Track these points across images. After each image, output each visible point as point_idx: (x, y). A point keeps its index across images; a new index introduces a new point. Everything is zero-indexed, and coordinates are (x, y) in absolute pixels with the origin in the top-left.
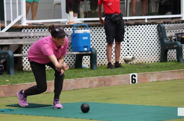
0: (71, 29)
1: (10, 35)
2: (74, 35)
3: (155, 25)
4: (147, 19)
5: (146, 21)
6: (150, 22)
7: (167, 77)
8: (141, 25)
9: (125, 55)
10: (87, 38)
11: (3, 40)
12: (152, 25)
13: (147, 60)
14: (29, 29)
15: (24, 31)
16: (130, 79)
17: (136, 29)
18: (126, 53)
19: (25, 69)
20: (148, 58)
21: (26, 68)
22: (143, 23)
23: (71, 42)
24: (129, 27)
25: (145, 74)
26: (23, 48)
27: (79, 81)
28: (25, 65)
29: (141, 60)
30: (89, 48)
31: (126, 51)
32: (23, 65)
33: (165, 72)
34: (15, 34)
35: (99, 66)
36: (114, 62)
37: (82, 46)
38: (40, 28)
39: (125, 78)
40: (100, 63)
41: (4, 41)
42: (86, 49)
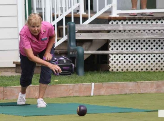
1: (90, 27)
11: (80, 33)
14: (120, 20)
15: (112, 23)
19: (112, 70)
21: (114, 69)
26: (110, 44)
28: (112, 65)
32: (110, 65)
34: (98, 27)
38: (135, 20)
41: (82, 35)
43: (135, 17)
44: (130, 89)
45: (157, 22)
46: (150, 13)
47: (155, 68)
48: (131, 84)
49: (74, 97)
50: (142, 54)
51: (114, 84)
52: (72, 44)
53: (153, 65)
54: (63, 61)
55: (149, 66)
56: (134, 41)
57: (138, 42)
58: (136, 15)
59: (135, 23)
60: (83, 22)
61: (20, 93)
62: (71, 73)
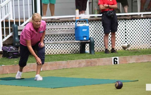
0: (74, 24)
2: (76, 27)
3: (149, 19)
4: (142, 14)
5: (142, 16)
6: (145, 17)
7: (145, 60)
8: (137, 19)
9: (123, 43)
10: (86, 30)
12: (146, 19)
13: (142, 47)
16: (112, 62)
17: (133, 23)
18: (124, 42)
20: (144, 45)
22: (138, 18)
23: (74, 33)
24: (126, 21)
25: (126, 57)
27: (69, 62)
29: (137, 47)
30: (87, 37)
31: (124, 40)
33: (143, 56)
35: (101, 51)
36: (111, 49)
37: (82, 36)
38: (51, 23)
39: (109, 61)
40: (102, 49)
42: (85, 39)
43: (52, 21)
44: (63, 65)
45: (64, 24)
46: (58, 18)
47: (64, 52)
48: (64, 62)
49: (32, 72)
50: (53, 44)
51: (54, 63)
52: (16, 38)
53: (63, 50)
54: (13, 49)
55: (61, 51)
56: (51, 36)
57: (54, 36)
58: (47, 20)
59: (51, 24)
60: (21, 25)
61: (19, 71)
62: (18, 57)
